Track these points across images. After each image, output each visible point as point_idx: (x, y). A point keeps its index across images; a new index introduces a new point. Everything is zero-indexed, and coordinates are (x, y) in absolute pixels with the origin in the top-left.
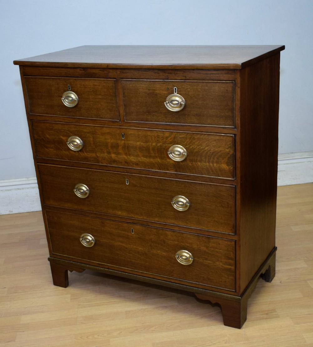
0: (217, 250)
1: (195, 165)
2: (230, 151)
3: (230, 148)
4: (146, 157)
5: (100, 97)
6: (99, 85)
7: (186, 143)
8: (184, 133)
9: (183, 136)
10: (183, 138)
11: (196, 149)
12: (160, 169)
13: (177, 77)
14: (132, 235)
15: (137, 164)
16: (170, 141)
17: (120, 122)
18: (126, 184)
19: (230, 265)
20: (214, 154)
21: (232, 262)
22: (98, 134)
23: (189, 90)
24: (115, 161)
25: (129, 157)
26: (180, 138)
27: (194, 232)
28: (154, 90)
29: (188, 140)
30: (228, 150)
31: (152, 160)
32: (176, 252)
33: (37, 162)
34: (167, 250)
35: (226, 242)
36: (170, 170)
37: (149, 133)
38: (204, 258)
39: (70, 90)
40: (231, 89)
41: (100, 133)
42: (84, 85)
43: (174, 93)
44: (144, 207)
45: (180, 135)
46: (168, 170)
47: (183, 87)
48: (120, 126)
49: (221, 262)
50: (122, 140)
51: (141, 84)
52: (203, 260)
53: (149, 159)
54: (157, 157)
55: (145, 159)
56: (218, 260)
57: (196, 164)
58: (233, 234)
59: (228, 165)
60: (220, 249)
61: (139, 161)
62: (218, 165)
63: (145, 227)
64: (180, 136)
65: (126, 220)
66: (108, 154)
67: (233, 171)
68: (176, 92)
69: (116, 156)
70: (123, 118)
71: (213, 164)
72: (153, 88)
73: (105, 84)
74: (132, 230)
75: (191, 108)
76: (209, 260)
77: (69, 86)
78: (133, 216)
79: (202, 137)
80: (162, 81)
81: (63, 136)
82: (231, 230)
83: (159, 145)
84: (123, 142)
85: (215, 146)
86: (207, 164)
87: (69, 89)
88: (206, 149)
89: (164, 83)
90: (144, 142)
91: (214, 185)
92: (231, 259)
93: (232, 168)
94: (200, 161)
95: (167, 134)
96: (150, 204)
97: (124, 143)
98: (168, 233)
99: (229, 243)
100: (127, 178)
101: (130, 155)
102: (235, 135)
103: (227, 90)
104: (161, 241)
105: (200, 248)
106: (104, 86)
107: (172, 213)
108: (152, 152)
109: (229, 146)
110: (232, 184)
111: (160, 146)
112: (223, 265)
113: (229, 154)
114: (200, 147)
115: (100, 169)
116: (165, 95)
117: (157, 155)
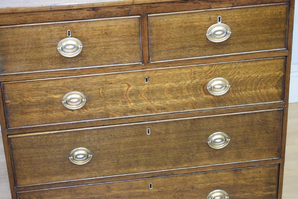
0: (257, 179)
1: (239, 96)
2: (280, 74)
3: (280, 70)
4: (177, 98)
5: (116, 39)
6: (116, 26)
7: (229, 74)
8: (227, 64)
9: (225, 67)
10: (226, 69)
11: (241, 78)
12: (194, 108)
13: (223, 4)
14: (150, 191)
15: (164, 109)
16: (210, 75)
17: (143, 64)
18: (147, 134)
19: (271, 191)
20: (262, 79)
21: (274, 187)
22: (111, 84)
23: (236, 17)
24: (132, 111)
25: (153, 102)
26: (222, 70)
27: (232, 168)
28: (192, 22)
29: (232, 71)
30: (278, 73)
31: (184, 100)
32: (207, 194)
33: (8, 135)
34: (196, 195)
35: (268, 169)
36: (207, 107)
37: (183, 71)
38: (241, 191)
39: (71, 36)
40: (285, 11)
41: (113, 82)
42: (92, 28)
43: (217, 23)
44: (169, 156)
45: (223, 66)
46: (204, 107)
47: (229, 14)
48: (143, 69)
49: (261, 190)
50: (145, 84)
51: (176, 17)
52: (240, 194)
53: (180, 100)
54: (191, 95)
55: (175, 100)
56: (258, 189)
57: (240, 94)
58: (277, 158)
59: (277, 88)
60: (261, 177)
61: (167, 104)
62: (266, 90)
63: (167, 177)
64: (223, 68)
65: (143, 176)
66: (123, 104)
67: (282, 93)
68: (219, 21)
69: (134, 104)
70: (148, 59)
71: (260, 90)
72: (191, 21)
73: (124, 23)
74: (151, 185)
75: (238, 36)
76: (247, 192)
77: (69, 31)
78: (154, 169)
79: (249, 64)
80: (204, 11)
81: (55, 94)
82: (276, 154)
83: (194, 82)
84: (146, 86)
85: (264, 71)
86: (254, 91)
87: (69, 34)
88: (253, 76)
89: (206, 14)
90: (175, 82)
91: (259, 112)
92: (273, 184)
93: (281, 90)
94: (245, 90)
95: (206, 69)
96: (178, 150)
97: (148, 88)
98: (199, 176)
99: (271, 168)
100: (149, 127)
101: (154, 100)
102: (286, 56)
103: (280, 12)
104: (189, 187)
105: (237, 183)
106: (123, 25)
107: (206, 153)
108: (185, 91)
109: (280, 68)
110: (280, 107)
111: (197, 82)
112: (263, 193)
113: (278, 76)
114: (245, 75)
115: (111, 124)
116: (206, 26)
117: (191, 93)
